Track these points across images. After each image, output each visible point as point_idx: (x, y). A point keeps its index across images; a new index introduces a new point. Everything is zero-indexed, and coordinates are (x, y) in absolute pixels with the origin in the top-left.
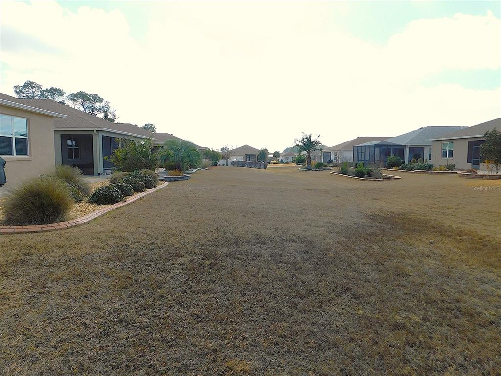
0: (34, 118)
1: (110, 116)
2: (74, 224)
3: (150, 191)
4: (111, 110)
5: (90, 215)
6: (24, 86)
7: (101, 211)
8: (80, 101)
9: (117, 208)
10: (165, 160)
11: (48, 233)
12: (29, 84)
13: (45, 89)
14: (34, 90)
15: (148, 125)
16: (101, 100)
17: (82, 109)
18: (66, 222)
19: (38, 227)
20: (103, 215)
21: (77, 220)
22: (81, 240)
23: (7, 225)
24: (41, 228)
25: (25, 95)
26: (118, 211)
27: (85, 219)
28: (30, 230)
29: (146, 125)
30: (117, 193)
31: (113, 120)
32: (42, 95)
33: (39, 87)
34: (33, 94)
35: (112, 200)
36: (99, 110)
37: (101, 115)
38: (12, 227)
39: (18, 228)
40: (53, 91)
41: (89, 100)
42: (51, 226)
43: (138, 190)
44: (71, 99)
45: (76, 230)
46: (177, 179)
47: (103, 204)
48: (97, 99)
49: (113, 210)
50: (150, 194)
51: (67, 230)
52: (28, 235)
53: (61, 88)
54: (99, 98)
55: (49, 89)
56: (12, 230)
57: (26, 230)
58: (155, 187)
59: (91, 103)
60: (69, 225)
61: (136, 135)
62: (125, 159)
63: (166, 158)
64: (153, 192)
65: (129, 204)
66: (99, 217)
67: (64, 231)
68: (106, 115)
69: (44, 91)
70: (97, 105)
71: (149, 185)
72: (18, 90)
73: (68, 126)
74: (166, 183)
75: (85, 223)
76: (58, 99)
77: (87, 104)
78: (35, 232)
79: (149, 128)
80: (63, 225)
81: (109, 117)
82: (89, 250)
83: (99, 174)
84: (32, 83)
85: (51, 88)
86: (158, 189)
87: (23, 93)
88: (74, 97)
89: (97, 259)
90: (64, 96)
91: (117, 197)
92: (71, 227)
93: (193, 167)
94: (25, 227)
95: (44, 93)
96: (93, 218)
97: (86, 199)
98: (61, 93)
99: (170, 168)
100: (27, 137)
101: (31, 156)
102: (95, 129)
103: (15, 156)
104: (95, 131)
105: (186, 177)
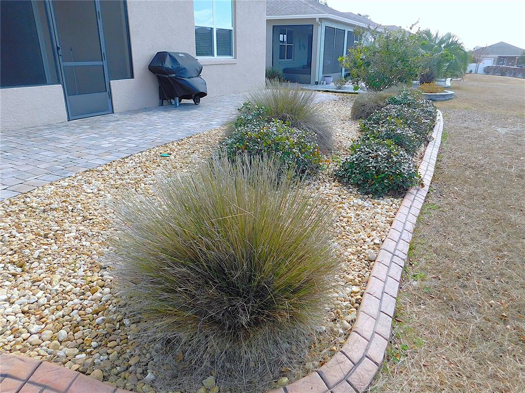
46: (433, 97)
73: (283, 13)
83: (316, 83)
100: (231, 28)
101: (235, 58)
102: (317, 16)
103: (216, 58)
104: (317, 20)
105: (448, 95)
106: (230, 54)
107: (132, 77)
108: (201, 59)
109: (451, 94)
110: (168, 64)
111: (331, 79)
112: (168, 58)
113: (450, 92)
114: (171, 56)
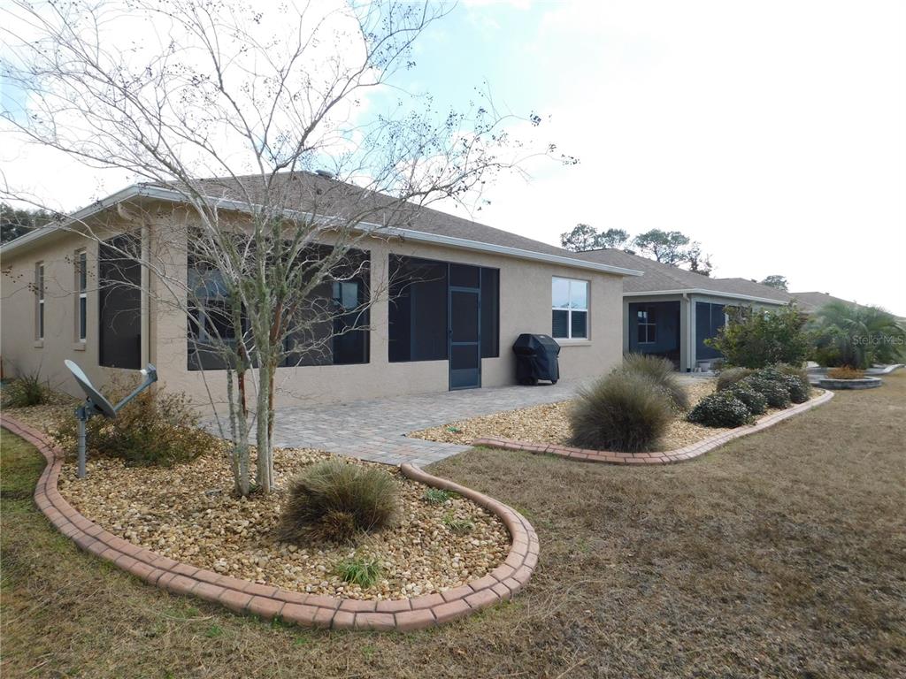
0: (598, 280)
1: (701, 267)
2: (673, 459)
3: (798, 408)
4: (702, 257)
5: (697, 445)
6: (574, 233)
7: (713, 439)
8: (652, 245)
9: (742, 437)
10: (820, 346)
11: (635, 469)
12: (581, 229)
13: (601, 233)
14: (586, 237)
15: (773, 278)
16: (685, 241)
17: (654, 258)
18: (660, 454)
19: (620, 457)
20: (718, 448)
21: (679, 451)
22: (693, 490)
23: (577, 446)
24: (625, 458)
25: (574, 246)
26: (745, 442)
27: (689, 451)
28: (609, 459)
29: (769, 278)
30: (739, 407)
31: (706, 274)
32: (596, 243)
33: (593, 231)
34: (585, 242)
35: (732, 421)
36: (682, 257)
37: (685, 266)
38: (585, 451)
39: (593, 454)
40: (611, 234)
41: (665, 242)
42: (641, 457)
43: (777, 404)
44: (639, 244)
45: (678, 469)
46: (849, 386)
47: (715, 426)
48: (678, 239)
49: (735, 440)
50: (800, 414)
51: (664, 468)
52: (607, 467)
53: (624, 229)
54: (683, 237)
55: (606, 232)
56: (585, 456)
57: (603, 459)
58: (806, 399)
59: (670, 247)
60: (666, 460)
61: (760, 299)
62: (742, 344)
63: (823, 342)
64: (806, 412)
65: (762, 431)
66: (713, 450)
67: (659, 469)
68: (695, 264)
69: (599, 236)
70: (680, 249)
71: (798, 396)
72: (565, 240)
73: (642, 288)
74: (829, 394)
75: (691, 460)
76: (621, 247)
77: (663, 249)
78: (616, 464)
79: (775, 283)
80: (656, 457)
81: (699, 269)
82: (708, 512)
83: (689, 370)
84: (583, 227)
85: (609, 231)
86: (814, 404)
87: (573, 243)
88: (644, 240)
89: (727, 531)
90: (628, 240)
91: (740, 416)
92: (670, 463)
93: (885, 360)
94: (601, 453)
95: (599, 239)
96: (704, 451)
97: (683, 415)
98: (622, 236)
99: (827, 362)
100: (586, 310)
101: (590, 339)
102: (684, 291)
103: (570, 340)
104: (685, 296)
105: (871, 382)
106: (584, 336)
107: (498, 356)
108: (558, 340)
109: (876, 382)
110: (531, 345)
111: (709, 365)
112: (531, 340)
113: (875, 379)
114: (533, 338)
